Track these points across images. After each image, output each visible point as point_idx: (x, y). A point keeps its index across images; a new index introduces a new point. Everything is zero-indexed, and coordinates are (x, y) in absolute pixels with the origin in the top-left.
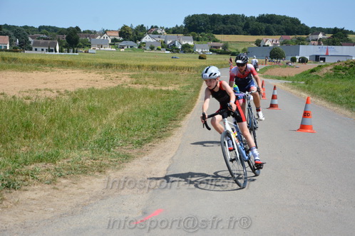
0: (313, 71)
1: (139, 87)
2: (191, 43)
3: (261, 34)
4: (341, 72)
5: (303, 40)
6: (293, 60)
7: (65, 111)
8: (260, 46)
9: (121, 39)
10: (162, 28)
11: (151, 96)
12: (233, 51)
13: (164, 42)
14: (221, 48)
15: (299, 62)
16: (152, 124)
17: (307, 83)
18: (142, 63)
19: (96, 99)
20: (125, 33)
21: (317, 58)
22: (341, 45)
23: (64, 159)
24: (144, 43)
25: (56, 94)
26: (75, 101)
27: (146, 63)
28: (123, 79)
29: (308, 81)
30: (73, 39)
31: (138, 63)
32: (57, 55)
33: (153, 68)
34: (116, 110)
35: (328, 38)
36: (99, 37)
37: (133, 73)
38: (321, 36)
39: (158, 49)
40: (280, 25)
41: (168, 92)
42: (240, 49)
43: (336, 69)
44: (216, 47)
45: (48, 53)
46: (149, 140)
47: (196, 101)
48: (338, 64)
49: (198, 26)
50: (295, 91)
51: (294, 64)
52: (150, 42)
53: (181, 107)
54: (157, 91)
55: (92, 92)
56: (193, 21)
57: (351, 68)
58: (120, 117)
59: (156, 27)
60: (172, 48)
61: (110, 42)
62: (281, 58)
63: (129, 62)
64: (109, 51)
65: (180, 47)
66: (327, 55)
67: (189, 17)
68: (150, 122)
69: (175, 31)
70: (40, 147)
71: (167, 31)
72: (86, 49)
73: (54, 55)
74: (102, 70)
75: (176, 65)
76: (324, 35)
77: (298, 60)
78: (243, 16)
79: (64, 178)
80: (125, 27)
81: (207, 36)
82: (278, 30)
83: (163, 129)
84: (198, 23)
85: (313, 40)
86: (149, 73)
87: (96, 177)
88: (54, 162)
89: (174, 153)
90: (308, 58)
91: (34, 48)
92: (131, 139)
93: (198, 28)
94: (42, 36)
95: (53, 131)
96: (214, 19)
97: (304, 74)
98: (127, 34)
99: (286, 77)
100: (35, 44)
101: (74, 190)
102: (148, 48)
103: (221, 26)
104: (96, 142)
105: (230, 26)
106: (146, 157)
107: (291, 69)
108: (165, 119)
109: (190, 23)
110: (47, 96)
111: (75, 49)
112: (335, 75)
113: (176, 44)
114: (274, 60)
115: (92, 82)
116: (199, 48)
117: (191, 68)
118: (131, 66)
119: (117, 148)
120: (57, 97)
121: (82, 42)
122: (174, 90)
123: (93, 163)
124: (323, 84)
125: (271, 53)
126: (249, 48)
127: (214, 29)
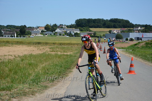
0: (135, 45)
1: (53, 53)
2: (79, 32)
3: (111, 27)
4: (149, 45)
5: (131, 30)
7: (17, 65)
8: (111, 33)
9: (46, 30)
10: (65, 25)
11: (59, 57)
12: (98, 35)
13: (66, 32)
14: (93, 34)
15: (130, 40)
17: (133, 51)
18: (55, 42)
19: (33, 59)
20: (47, 28)
21: (138, 39)
22: (149, 32)
23: (15, 89)
24: (56, 32)
25: (14, 57)
26: (22, 60)
27: (57, 42)
28: (46, 49)
29: (133, 49)
30: (23, 31)
31: (54, 42)
32: (15, 38)
33: (61, 44)
34: (42, 64)
35: (143, 29)
36: (35, 30)
37: (51, 47)
38: (139, 28)
39: (63, 35)
40: (120, 23)
41: (67, 55)
42: (102, 35)
43: (147, 44)
44: (90, 34)
45: (11, 38)
48: (147, 42)
49: (81, 24)
50: (127, 54)
51: (127, 41)
52: (59, 32)
54: (62, 55)
55: (31, 56)
56: (79, 22)
58: (44, 68)
59: (62, 25)
60: (70, 35)
61: (40, 32)
62: (121, 39)
64: (40, 36)
65: (73, 34)
66: (143, 37)
67: (77, 20)
68: (58, 70)
69: (71, 26)
70: (4, 83)
71: (67, 26)
72: (29, 35)
73: (13, 39)
74: (37, 45)
75: (72, 42)
76: (141, 28)
77: (129, 40)
78: (103, 19)
79: (15, 98)
80: (47, 25)
81: (86, 29)
82: (119, 26)
83: (64, 73)
85: (136, 30)
86: (59, 46)
87: (31, 97)
88: (10, 90)
89: (68, 85)
90: (134, 38)
91: (4, 36)
94: (8, 30)
95: (11, 75)
96: (89, 21)
97: (132, 46)
98: (48, 28)
99: (123, 48)
100: (5, 34)
102: (58, 35)
103: (93, 24)
104: (31, 80)
105: (97, 24)
106: (55, 87)
107: (126, 44)
108: (65, 68)
109: (78, 23)
110: (9, 58)
111: (24, 36)
112: (146, 47)
113: (72, 33)
114: (118, 40)
115: (31, 51)
116: (82, 34)
117: (78, 44)
118: (50, 43)
119: (41, 83)
120: (14, 59)
121: (27, 32)
122: (70, 55)
123: (29, 90)
124: (141, 51)
125: (116, 36)
126: (106, 34)
127: (89, 25)
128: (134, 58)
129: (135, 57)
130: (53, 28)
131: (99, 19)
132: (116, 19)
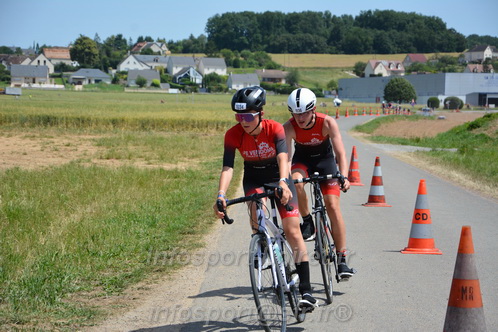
0: (473, 126)
1: (114, 165)
2: (222, 72)
3: (365, 51)
5: (452, 63)
6: (433, 103)
8: (363, 76)
9: (76, 64)
10: (161, 41)
11: (141, 184)
13: (166, 71)
14: (283, 82)
15: (446, 108)
16: (143, 242)
17: (462, 152)
18: (121, 115)
19: (25, 193)
20: (82, 52)
21: (482, 99)
24: (124, 73)
27: (129, 115)
28: (80, 149)
29: (464, 146)
31: (113, 115)
33: (144, 125)
34: (67, 215)
36: (28, 61)
37: (103, 136)
38: (488, 53)
39: (155, 85)
40: (404, 33)
41: (175, 174)
42: (324, 82)
44: (273, 80)
46: (136, 277)
50: (437, 169)
51: (435, 112)
52: (136, 71)
54: (153, 172)
55: (14, 176)
56: (225, 26)
58: (75, 230)
59: (149, 39)
60: (184, 84)
61: (52, 71)
62: (407, 100)
63: (92, 114)
64: (50, 89)
65: (199, 80)
67: (217, 17)
68: (139, 237)
69: (188, 47)
71: (172, 47)
74: (36, 130)
75: (193, 118)
76: (494, 51)
77: (442, 105)
78: (328, 14)
80: (82, 41)
81: (254, 57)
82: (399, 44)
84: (236, 29)
85: (473, 62)
86: (136, 135)
90: (463, 99)
92: (99, 275)
93: (236, 41)
96: (268, 21)
97: (456, 132)
98: (88, 54)
99: (418, 140)
102: (132, 84)
103: (283, 36)
104: (23, 284)
105: (301, 35)
106: (131, 314)
107: (429, 122)
108: (171, 231)
109: (219, 31)
113: (192, 75)
114: (394, 105)
115: (14, 156)
116: (238, 82)
118: (97, 122)
119: (69, 295)
122: (189, 171)
123: (16, 329)
125: (386, 90)
126: (341, 80)
127: (268, 43)
128: (469, 183)
129: (474, 178)
130: (108, 54)
131: (309, 14)
132: (386, 12)
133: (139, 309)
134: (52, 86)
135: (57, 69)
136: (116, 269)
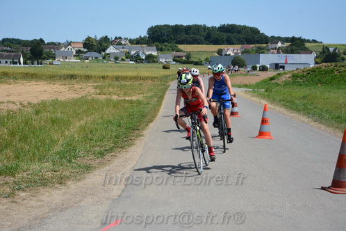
0: (272, 79)
1: (102, 97)
2: (155, 53)
3: (223, 43)
4: (299, 80)
5: (263, 49)
6: (254, 68)
7: (27, 123)
8: (222, 55)
9: (86, 50)
10: (126, 39)
11: (114, 106)
12: (195, 60)
13: (128, 53)
14: (184, 58)
15: (260, 70)
16: (114, 134)
17: (266, 91)
18: (106, 74)
19: (59, 111)
20: (89, 45)
21: (277, 66)
22: (299, 53)
23: (24, 171)
24: (108, 54)
25: (19, 106)
26: (37, 112)
27: (110, 74)
28: (87, 90)
29: (268, 89)
30: (37, 51)
31: (103, 74)
32: (21, 67)
33: (117, 78)
34: (79, 121)
35: (288, 47)
36: (63, 48)
37: (98, 84)
38: (279, 44)
39: (122, 60)
40: (240, 35)
41: (131, 102)
42: (203, 58)
43: (295, 76)
44: (179, 57)
45: (12, 65)
46: (111, 150)
47: (159, 110)
48: (296, 72)
49: (162, 37)
50: (255, 99)
51: (255, 72)
52: (114, 53)
53: (143, 116)
54: (121, 101)
55: (55, 103)
56: (156, 31)
57: (308, 76)
58: (82, 128)
59: (120, 38)
60: (136, 59)
61: (74, 53)
62: (242, 67)
63: (93, 73)
64: (74, 62)
65: (144, 58)
66: (286, 63)
67: (152, 27)
68: (112, 132)
69: (139, 42)
71: (131, 41)
72: (51, 60)
73: (17, 67)
74: (67, 82)
75: (140, 75)
76: (282, 44)
77: (258, 69)
78: (205, 26)
79: (23, 190)
80: (89, 39)
81: (170, 46)
82: (238, 40)
83: (125, 139)
84: (161, 33)
85: (273, 49)
86: (113, 83)
87: (57, 188)
88: (13, 175)
89: (135, 162)
90: (268, 66)
92: (93, 149)
93: (161, 38)
94: (5, 48)
95: (14, 143)
96: (177, 29)
97: (264, 82)
98: (91, 45)
99: (246, 86)
101: (33, 203)
102: (112, 59)
103: (184, 36)
104: (57, 154)
105: (192, 36)
106: (107, 168)
107: (252, 77)
108: (128, 129)
109: (153, 34)
110: (10, 109)
111: (40, 61)
112: (294, 82)
113: (140, 55)
115: (56, 93)
116: (162, 58)
117: (155, 78)
118: (95, 77)
119: (79, 159)
120: (20, 110)
121: (46, 54)
122: (138, 100)
123: (53, 174)
124: (282, 92)
125: (232, 62)
126: (211, 57)
127: (176, 39)
128: (269, 106)
129: (271, 103)
130: (101, 45)
131: (196, 25)
132: (232, 25)
133: (111, 165)
134: (75, 60)
135: (76, 52)
136: (101, 147)
